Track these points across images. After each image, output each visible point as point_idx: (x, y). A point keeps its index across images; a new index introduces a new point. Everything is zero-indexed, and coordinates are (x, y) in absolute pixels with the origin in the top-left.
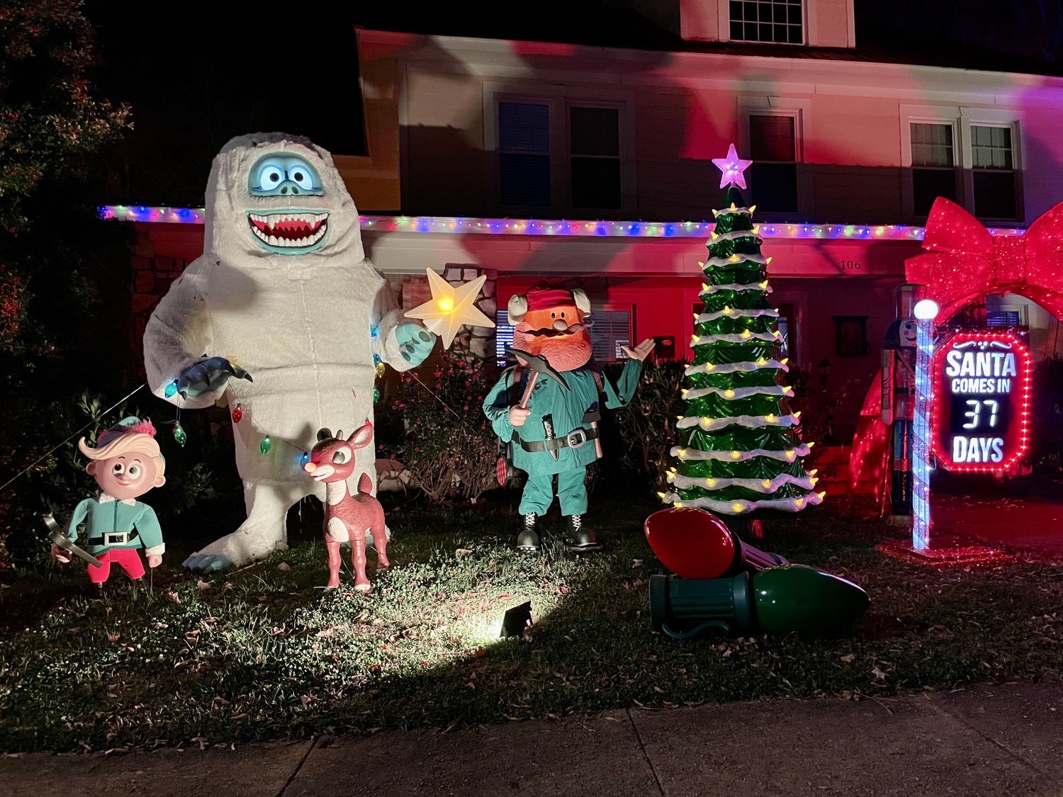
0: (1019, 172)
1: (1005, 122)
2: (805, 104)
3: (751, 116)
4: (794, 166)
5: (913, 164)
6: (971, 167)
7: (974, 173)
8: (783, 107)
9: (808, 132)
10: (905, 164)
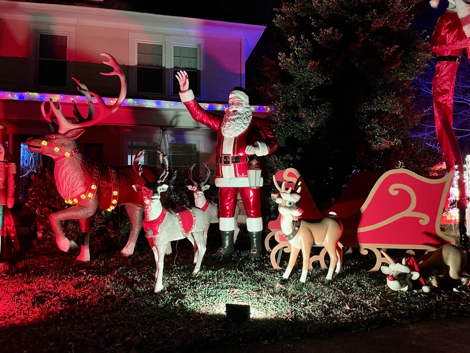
0: (199, 71)
1: (194, 45)
2: (73, 29)
3: (40, 35)
4: (66, 62)
5: (138, 64)
6: (173, 67)
7: (174, 70)
8: (58, 30)
9: (71, 44)
10: (131, 64)
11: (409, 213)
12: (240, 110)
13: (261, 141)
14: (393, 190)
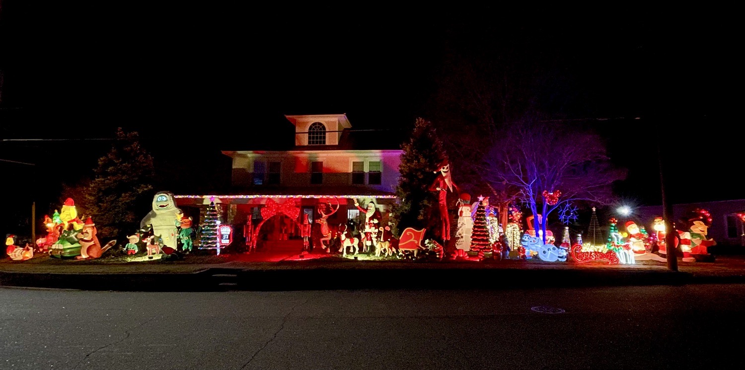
0: (380, 172)
1: (378, 161)
2: (325, 158)
3: (312, 162)
4: (322, 173)
5: (353, 171)
7: (369, 173)
8: (320, 160)
9: (324, 165)
10: (349, 172)
11: (412, 240)
12: (371, 208)
13: (375, 219)
14: (408, 233)
